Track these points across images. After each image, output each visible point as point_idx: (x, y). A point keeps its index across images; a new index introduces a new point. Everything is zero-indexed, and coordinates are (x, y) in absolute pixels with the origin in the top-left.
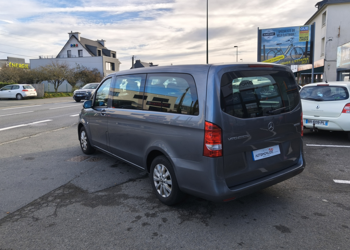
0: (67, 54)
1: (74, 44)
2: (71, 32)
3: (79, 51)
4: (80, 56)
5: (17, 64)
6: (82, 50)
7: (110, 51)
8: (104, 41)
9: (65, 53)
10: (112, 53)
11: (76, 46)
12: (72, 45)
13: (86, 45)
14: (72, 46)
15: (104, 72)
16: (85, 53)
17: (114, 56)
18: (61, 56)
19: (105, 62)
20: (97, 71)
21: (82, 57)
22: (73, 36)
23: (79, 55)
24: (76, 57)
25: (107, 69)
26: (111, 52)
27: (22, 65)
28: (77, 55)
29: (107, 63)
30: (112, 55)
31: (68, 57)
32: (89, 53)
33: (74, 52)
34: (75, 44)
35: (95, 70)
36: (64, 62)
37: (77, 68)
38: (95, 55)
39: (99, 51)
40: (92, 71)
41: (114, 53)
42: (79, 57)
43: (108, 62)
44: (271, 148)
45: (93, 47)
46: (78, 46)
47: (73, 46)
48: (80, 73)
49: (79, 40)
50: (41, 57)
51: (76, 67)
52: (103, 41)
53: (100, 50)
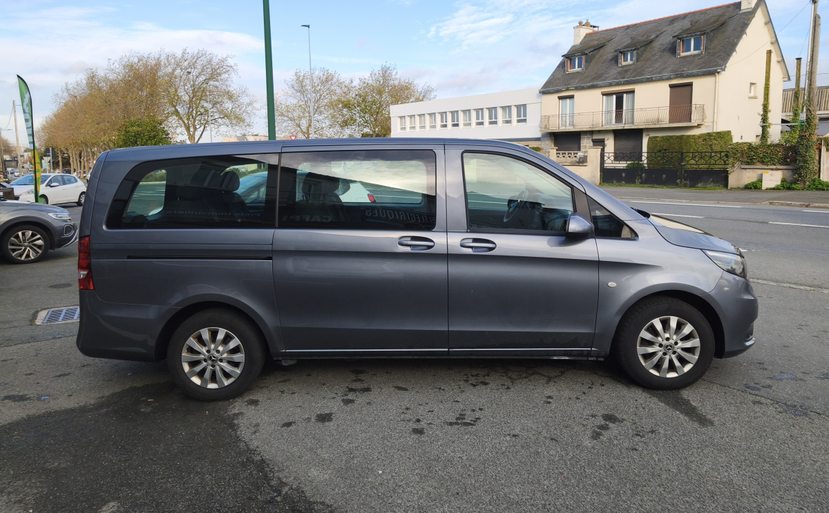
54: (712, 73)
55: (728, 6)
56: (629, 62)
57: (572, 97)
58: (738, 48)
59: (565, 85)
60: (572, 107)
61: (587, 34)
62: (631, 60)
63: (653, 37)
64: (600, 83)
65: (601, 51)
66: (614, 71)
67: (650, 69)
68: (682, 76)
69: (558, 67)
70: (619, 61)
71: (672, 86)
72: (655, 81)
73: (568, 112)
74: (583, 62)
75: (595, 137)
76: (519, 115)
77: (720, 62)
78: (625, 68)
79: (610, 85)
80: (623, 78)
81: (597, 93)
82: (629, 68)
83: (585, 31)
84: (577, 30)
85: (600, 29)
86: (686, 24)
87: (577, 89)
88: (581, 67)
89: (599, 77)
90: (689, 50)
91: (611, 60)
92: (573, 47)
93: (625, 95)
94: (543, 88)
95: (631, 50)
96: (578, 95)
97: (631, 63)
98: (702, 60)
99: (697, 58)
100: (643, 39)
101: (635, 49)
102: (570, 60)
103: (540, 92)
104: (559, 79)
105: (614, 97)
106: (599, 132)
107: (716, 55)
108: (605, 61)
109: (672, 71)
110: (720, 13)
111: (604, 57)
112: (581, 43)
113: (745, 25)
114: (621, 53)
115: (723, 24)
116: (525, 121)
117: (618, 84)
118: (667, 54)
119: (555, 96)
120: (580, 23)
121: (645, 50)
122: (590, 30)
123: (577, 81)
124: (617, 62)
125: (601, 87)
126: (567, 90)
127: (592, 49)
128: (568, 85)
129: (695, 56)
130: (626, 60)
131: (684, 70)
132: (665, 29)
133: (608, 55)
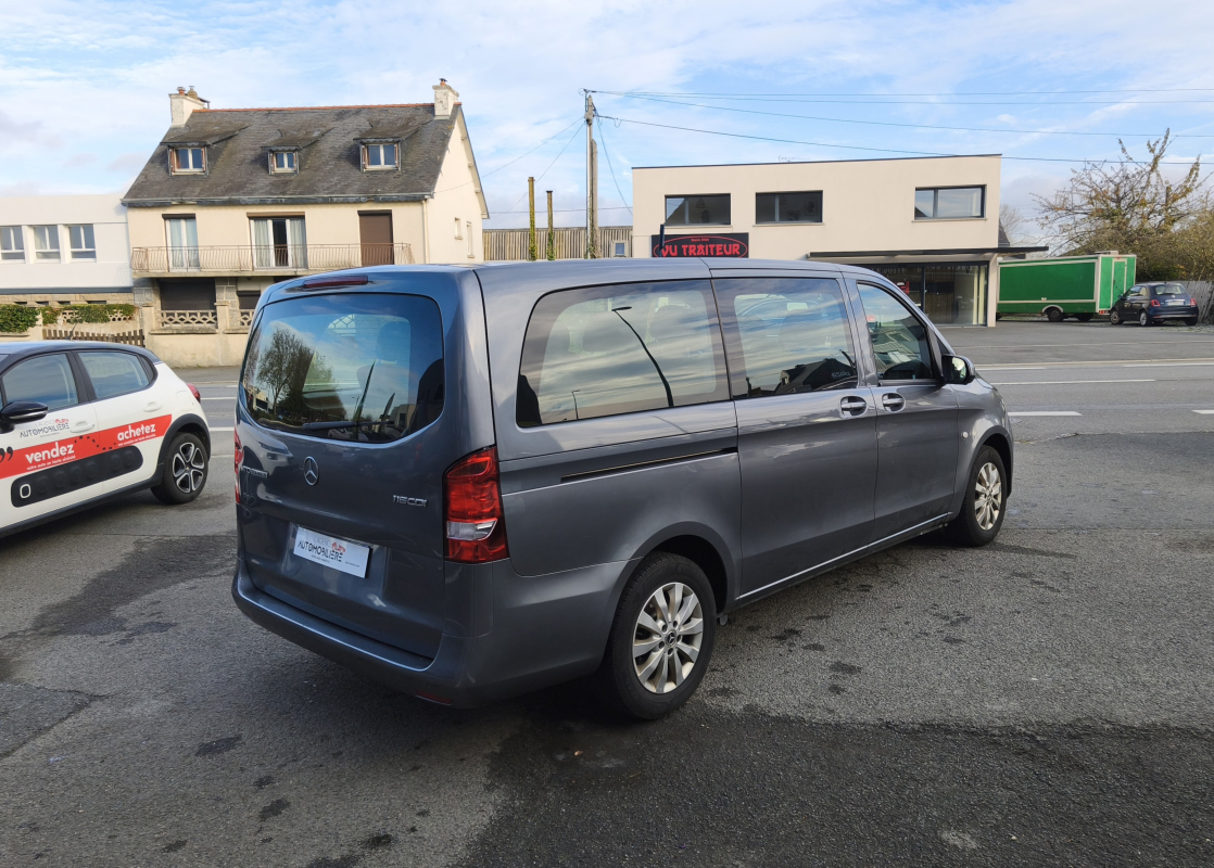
54: (419, 200)
55: (417, 107)
56: (286, 169)
57: (191, 217)
58: (444, 167)
59: (176, 196)
60: (194, 234)
61: (195, 112)
62: (290, 165)
63: (316, 134)
64: (245, 198)
65: (231, 144)
66: (263, 181)
67: (326, 185)
68: (376, 200)
69: (152, 161)
70: (270, 165)
71: (362, 214)
72: (336, 203)
73: (185, 243)
74: (204, 159)
75: (242, 288)
76: (75, 242)
77: (426, 185)
78: (282, 178)
79: (263, 203)
80: (284, 193)
81: (238, 216)
82: (288, 178)
83: (189, 107)
84: (176, 101)
85: (212, 107)
86: (363, 123)
87: (201, 204)
88: (201, 167)
89: (239, 188)
90: (379, 163)
91: (254, 161)
92: (172, 130)
93: (288, 222)
94: (128, 195)
95: (289, 150)
96: (202, 214)
97: (290, 170)
98: (400, 179)
99: (391, 176)
100: (301, 135)
101: (296, 150)
102: (177, 151)
103: (123, 204)
104: (158, 183)
105: (270, 223)
106: (250, 279)
107: (419, 175)
108: (243, 161)
109: (360, 191)
110: (408, 114)
111: (240, 156)
112: (187, 125)
113: (445, 138)
114: (272, 152)
115: (417, 131)
116: (92, 255)
117: (276, 203)
118: (346, 166)
119: (157, 214)
120: (181, 91)
121: (308, 154)
122: (198, 107)
123: (198, 190)
124: (266, 166)
125: (246, 204)
126: (182, 203)
127: (217, 139)
128: (181, 195)
129: (388, 172)
130: (280, 165)
131: (377, 192)
132: (332, 125)
133: (247, 153)
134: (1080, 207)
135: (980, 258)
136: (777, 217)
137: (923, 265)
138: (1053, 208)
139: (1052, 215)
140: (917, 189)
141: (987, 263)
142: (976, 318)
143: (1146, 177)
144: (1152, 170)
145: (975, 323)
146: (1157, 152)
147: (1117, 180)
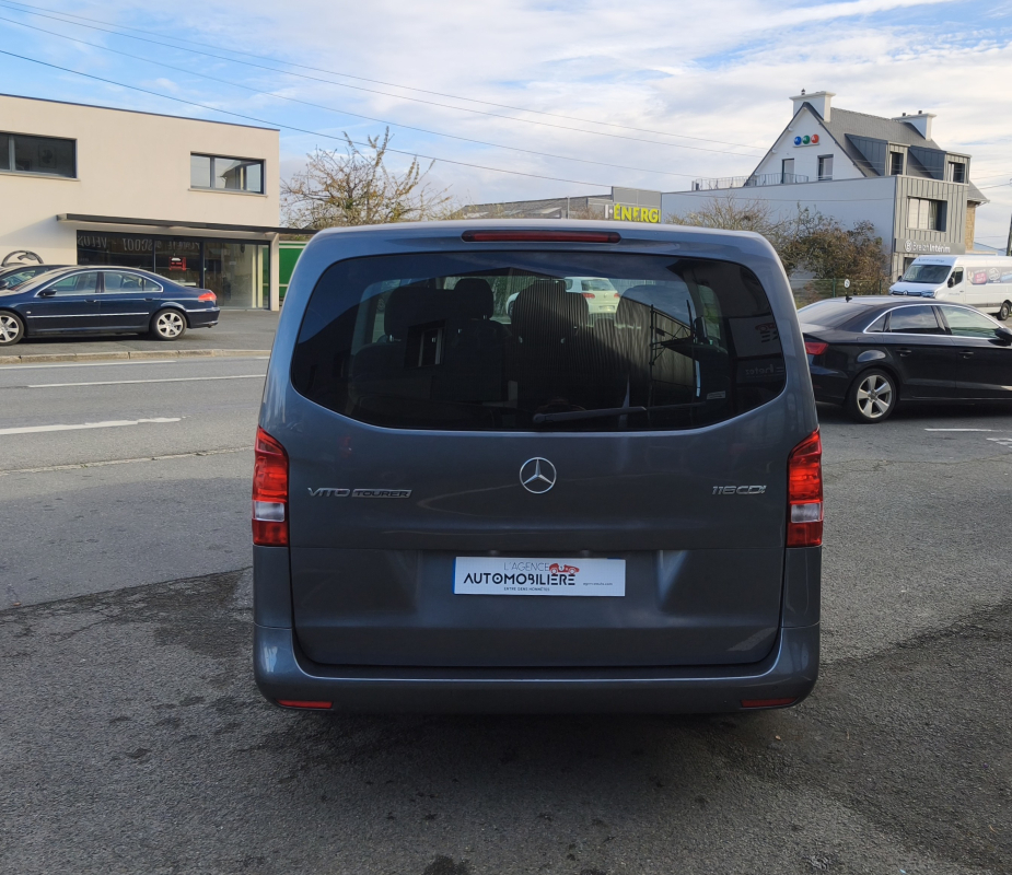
0: (781, 171)
1: (807, 137)
2: (800, 94)
3: (821, 159)
4: (824, 176)
5: (635, 209)
6: (831, 156)
7: (945, 153)
8: (926, 116)
9: (775, 168)
10: (951, 163)
11: (814, 142)
12: (799, 138)
13: (848, 137)
14: (798, 142)
15: (897, 237)
16: (844, 167)
17: (960, 172)
18: (760, 181)
19: (904, 196)
20: (869, 234)
21: (830, 179)
22: (808, 106)
23: (820, 173)
24: (808, 182)
25: (912, 225)
26: (948, 158)
27: (652, 210)
28: (814, 176)
29: (914, 202)
30: (950, 171)
31: (782, 181)
32: (855, 164)
33: (805, 163)
34: (811, 135)
35: (865, 227)
36: (752, 203)
37: (801, 221)
38: (878, 173)
39: (897, 157)
40: (851, 233)
41: (961, 161)
42: (820, 180)
43: (919, 199)
44: (562, 562)
45: (873, 141)
46: (820, 141)
47: (802, 144)
48: (805, 241)
49: (827, 118)
50: (697, 185)
51: (796, 218)
52: (922, 116)
53: (901, 150)
134: (316, 193)
135: (261, 236)
136: (12, 163)
137: (201, 240)
138: (290, 191)
139: (291, 198)
140: (192, 154)
141: (268, 243)
142: (257, 301)
143: (372, 170)
144: (377, 164)
145: (254, 306)
146: (380, 143)
147: (347, 170)
